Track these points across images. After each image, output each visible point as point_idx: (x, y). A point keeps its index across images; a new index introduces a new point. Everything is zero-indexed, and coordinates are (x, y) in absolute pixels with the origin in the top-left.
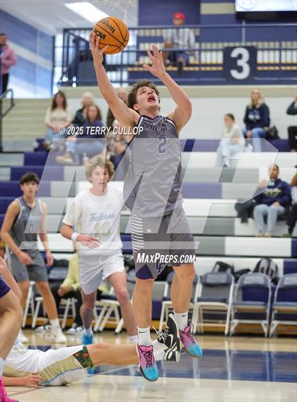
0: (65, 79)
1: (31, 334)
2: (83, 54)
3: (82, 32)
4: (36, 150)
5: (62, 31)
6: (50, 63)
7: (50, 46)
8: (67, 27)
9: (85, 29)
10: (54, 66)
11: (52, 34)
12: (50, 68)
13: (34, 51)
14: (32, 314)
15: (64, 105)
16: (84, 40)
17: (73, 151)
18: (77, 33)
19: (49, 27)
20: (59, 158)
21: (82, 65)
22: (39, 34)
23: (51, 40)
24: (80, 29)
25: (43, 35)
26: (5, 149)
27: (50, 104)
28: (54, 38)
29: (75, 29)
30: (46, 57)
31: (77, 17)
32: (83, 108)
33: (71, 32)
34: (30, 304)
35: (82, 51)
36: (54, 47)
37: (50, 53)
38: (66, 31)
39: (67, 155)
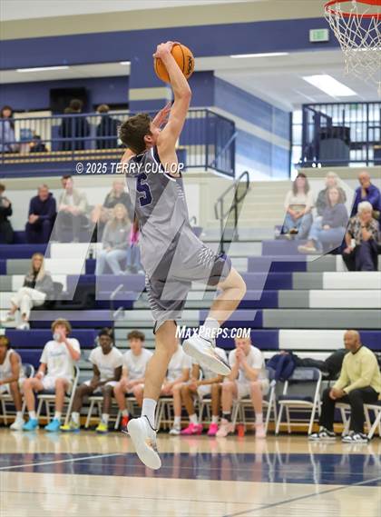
0: (305, 160)
1: (273, 441)
2: (325, 131)
3: (324, 107)
4: (277, 238)
5: (301, 107)
6: (288, 142)
7: (287, 123)
8: (305, 102)
9: (326, 104)
10: (291, 145)
11: (289, 111)
12: (287, 148)
13: (270, 130)
14: (275, 419)
15: (306, 189)
16: (325, 116)
17: (316, 238)
18: (317, 109)
19: (285, 103)
20: (301, 247)
21: (323, 143)
22: (274, 110)
23: (288, 117)
24: (320, 104)
25: (279, 111)
26: (240, 238)
27: (291, 187)
28: (291, 114)
29: (315, 105)
30: (282, 135)
31: (316, 91)
32: (327, 189)
33: (312, 107)
34: (272, 408)
35: (323, 128)
36: (291, 124)
37: (287, 131)
38: (305, 107)
39: (310, 243)
